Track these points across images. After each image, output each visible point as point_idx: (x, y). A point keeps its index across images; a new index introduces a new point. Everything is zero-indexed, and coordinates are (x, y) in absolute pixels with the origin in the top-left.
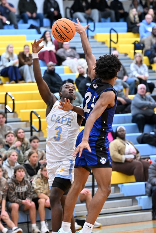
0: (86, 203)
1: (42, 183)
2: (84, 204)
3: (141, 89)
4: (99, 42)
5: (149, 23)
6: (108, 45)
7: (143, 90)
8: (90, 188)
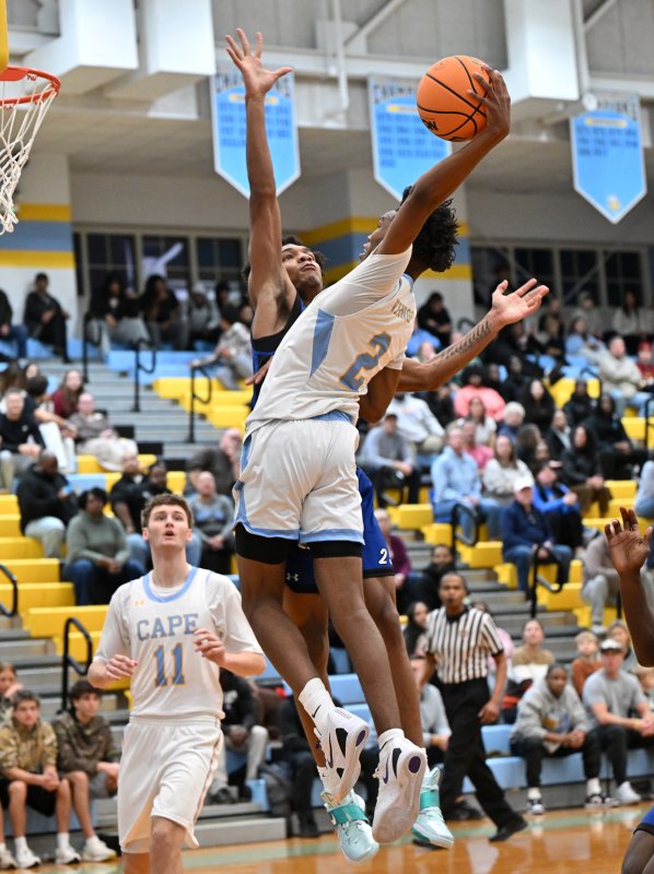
1: (15, 738)
4: (165, 400)
6: (186, 406)
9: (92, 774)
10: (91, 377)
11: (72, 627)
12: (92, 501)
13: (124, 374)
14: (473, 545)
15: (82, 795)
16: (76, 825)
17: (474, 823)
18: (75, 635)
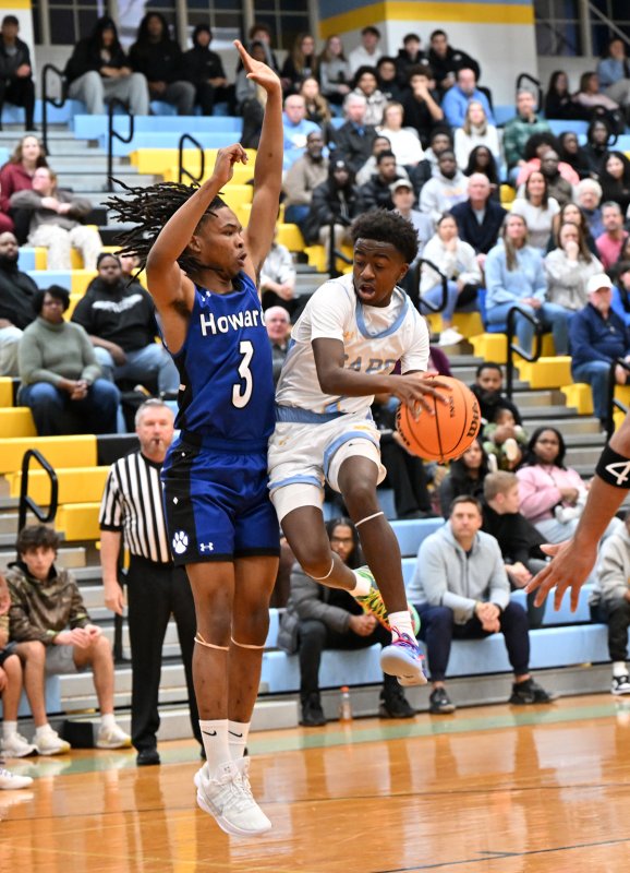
0: (94, 671)
2: (89, 675)
3: (274, 320)
4: (146, 174)
5: (296, 120)
7: (279, 323)
8: (109, 626)
9: (50, 645)
10: (52, 146)
11: (33, 460)
12: (50, 303)
13: (93, 143)
14: (534, 360)
15: (35, 672)
16: (26, 711)
17: (540, 706)
18: (36, 472)
